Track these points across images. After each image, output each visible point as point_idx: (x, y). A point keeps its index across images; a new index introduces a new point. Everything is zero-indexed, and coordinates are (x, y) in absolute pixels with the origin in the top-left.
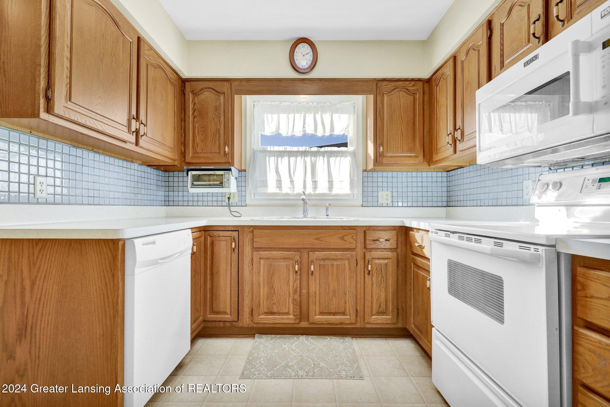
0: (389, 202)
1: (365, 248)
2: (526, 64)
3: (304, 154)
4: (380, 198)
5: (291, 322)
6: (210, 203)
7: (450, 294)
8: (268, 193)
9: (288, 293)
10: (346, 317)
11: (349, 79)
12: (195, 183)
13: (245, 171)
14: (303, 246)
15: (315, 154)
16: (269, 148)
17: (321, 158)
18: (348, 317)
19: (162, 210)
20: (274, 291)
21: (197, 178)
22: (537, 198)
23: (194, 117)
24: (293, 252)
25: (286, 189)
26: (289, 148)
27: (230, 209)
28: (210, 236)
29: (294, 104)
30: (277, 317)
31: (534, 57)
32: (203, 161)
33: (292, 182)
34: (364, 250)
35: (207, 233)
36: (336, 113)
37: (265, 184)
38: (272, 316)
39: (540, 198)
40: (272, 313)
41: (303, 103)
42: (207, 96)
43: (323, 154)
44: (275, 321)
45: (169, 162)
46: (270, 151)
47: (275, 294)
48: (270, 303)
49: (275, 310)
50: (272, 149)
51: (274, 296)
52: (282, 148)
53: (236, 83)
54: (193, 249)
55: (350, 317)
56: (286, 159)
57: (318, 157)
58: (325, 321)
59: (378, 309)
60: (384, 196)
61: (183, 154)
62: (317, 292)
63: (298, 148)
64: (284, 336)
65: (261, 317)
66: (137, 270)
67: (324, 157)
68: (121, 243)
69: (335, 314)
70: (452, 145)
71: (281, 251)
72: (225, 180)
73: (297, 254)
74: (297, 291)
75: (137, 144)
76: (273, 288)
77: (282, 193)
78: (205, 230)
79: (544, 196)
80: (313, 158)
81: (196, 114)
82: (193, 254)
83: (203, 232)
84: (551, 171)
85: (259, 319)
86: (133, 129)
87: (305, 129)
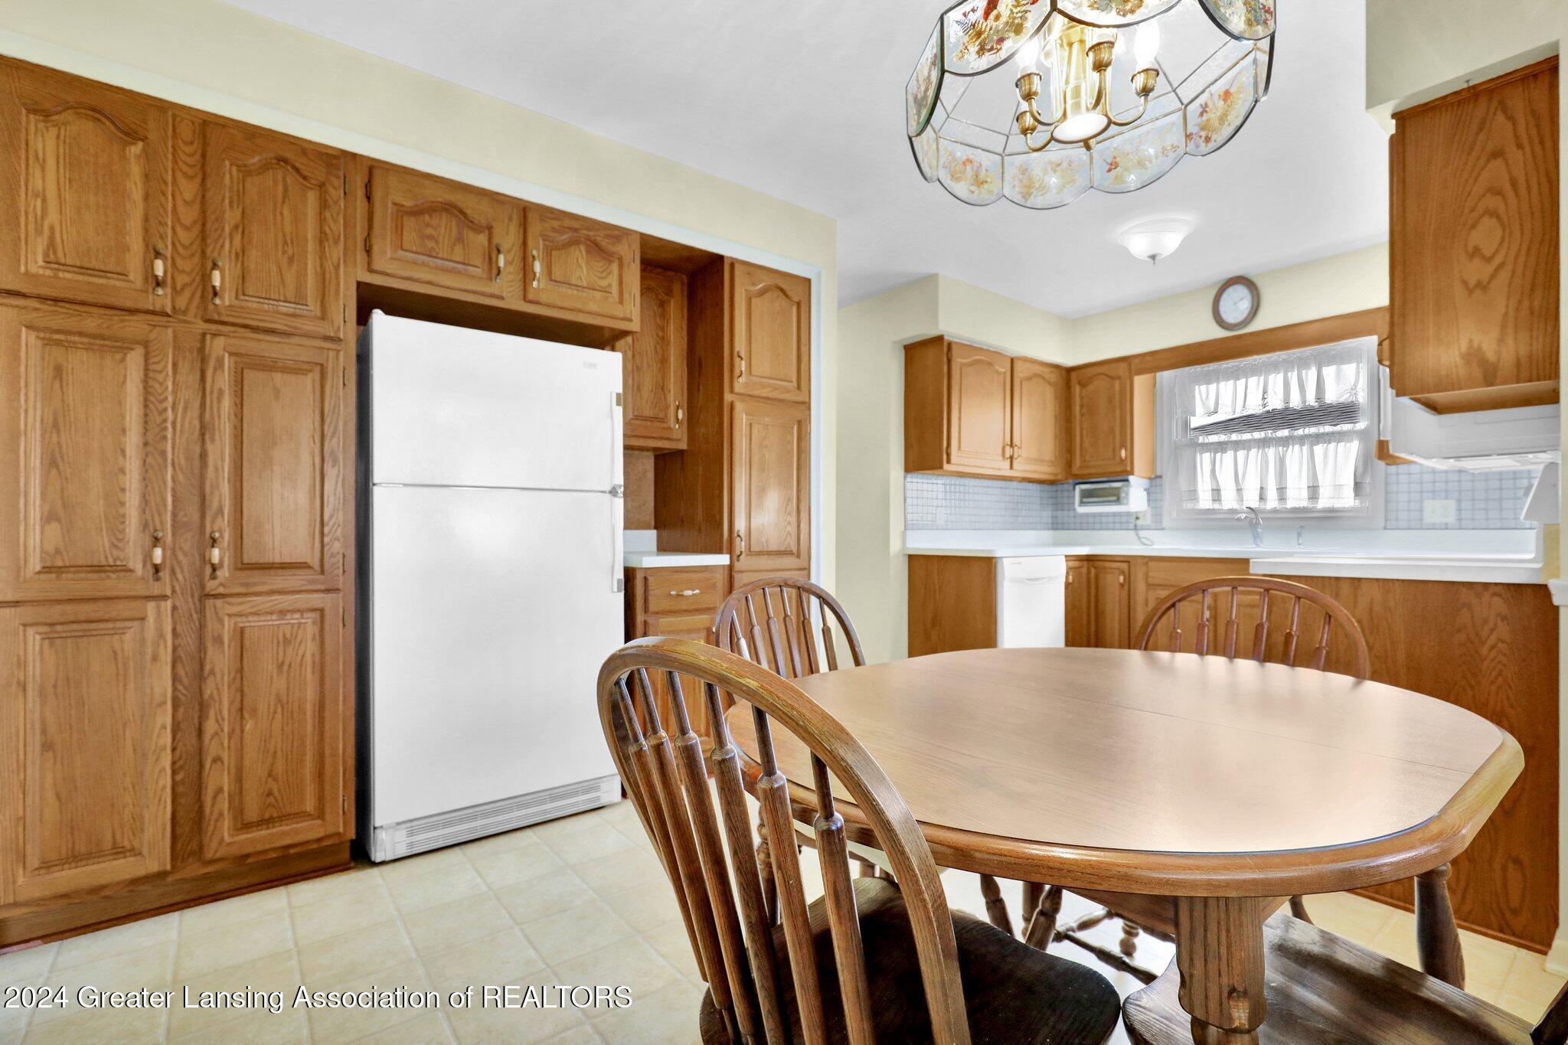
0: (1451, 519)
3: (1264, 443)
4: (1427, 513)
6: (1111, 526)
8: (1201, 510)
12: (1085, 500)
13: (1160, 477)
15: (1285, 442)
16: (1201, 440)
17: (1297, 447)
19: (1048, 535)
21: (1087, 495)
23: (1082, 415)
25: (1229, 501)
27: (1137, 535)
28: (1094, 567)
32: (1093, 471)
33: (1239, 490)
35: (1091, 563)
36: (1329, 364)
37: (1193, 494)
42: (1099, 385)
43: (1302, 440)
45: (1051, 477)
46: (1202, 445)
50: (1206, 441)
52: (1223, 438)
53: (1137, 361)
54: (1067, 578)
56: (1230, 454)
57: (1291, 447)
60: (1437, 509)
61: (1069, 464)
63: (1252, 435)
66: (1005, 583)
67: (1302, 445)
68: (994, 561)
72: (1123, 495)
75: (1011, 468)
77: (1222, 509)
78: (1089, 559)
80: (1281, 448)
81: (1084, 410)
82: (1067, 585)
83: (1085, 563)
86: (1008, 455)
87: (1266, 401)
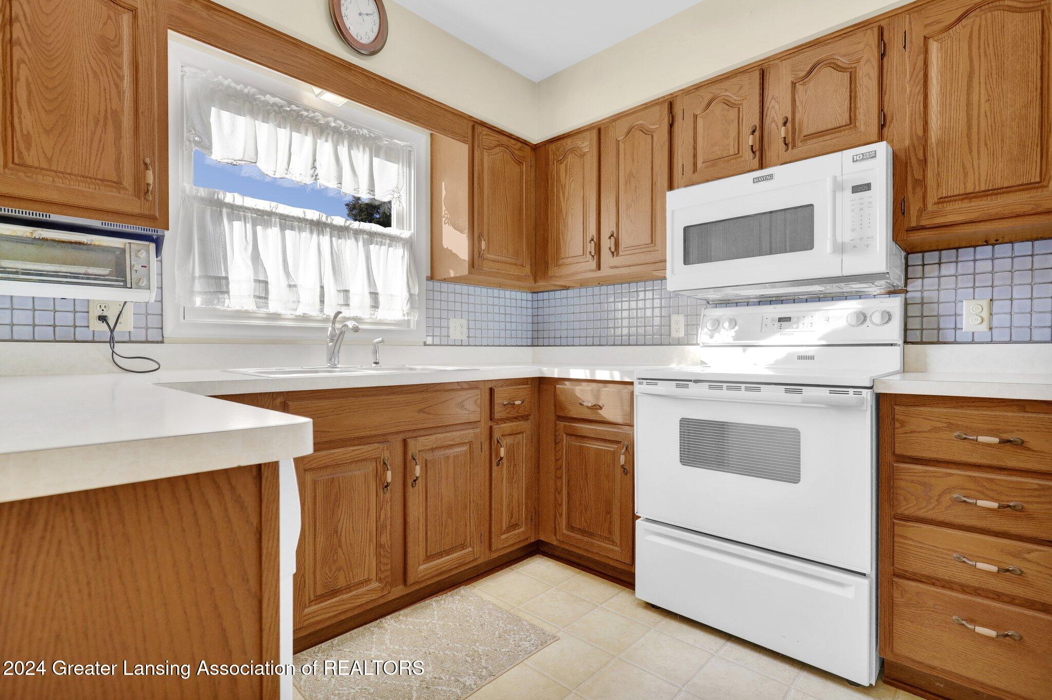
0: (464, 337)
1: (491, 419)
2: (756, 180)
3: (318, 226)
4: (452, 330)
5: (374, 598)
7: (684, 465)
9: (368, 537)
10: (467, 551)
11: (433, 100)
14: (397, 428)
16: (229, 198)
17: (352, 242)
18: (470, 549)
20: (340, 541)
22: (709, 337)
24: (376, 445)
25: (279, 303)
26: (283, 209)
29: (294, 107)
30: (345, 596)
31: (769, 175)
33: (292, 287)
34: (490, 423)
36: (382, 157)
37: (221, 285)
38: (334, 600)
39: (712, 337)
40: (334, 593)
41: (314, 112)
43: (357, 235)
44: (341, 608)
46: (232, 206)
47: (340, 546)
48: (330, 571)
49: (342, 582)
51: (340, 551)
52: (264, 205)
55: (473, 548)
56: (275, 231)
57: (346, 240)
58: (435, 571)
59: (510, 522)
60: (457, 328)
62: (421, 519)
63: (304, 213)
64: (348, 634)
65: (307, 611)
67: (357, 240)
69: (448, 552)
70: (595, 257)
71: (351, 446)
72: (134, 266)
73: (385, 448)
74: (386, 527)
76: (337, 535)
77: (266, 313)
79: (716, 335)
80: (335, 239)
84: (708, 305)
85: (305, 618)
87: (317, 172)
